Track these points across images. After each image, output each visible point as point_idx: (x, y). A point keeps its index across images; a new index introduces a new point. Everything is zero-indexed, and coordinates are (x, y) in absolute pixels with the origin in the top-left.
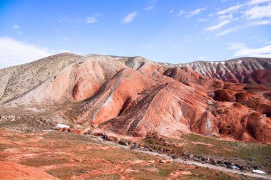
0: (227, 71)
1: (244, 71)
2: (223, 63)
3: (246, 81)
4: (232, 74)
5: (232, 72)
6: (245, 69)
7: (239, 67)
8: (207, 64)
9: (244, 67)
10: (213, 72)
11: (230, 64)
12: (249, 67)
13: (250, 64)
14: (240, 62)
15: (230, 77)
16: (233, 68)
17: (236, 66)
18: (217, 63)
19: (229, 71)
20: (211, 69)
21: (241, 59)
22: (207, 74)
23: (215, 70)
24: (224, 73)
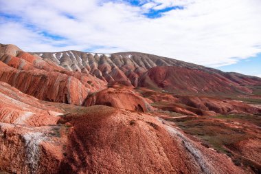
0: (113, 67)
1: (136, 69)
2: (108, 56)
3: (142, 83)
4: (120, 71)
5: (120, 68)
6: (137, 66)
7: (129, 62)
8: (85, 56)
9: (135, 64)
10: (93, 67)
11: (117, 58)
12: (141, 63)
13: (142, 59)
14: (130, 56)
15: (119, 76)
16: (121, 63)
17: (125, 60)
18: (99, 55)
19: (116, 67)
20: (91, 62)
21: (130, 53)
22: (82, 70)
23: (96, 65)
24: (109, 69)
